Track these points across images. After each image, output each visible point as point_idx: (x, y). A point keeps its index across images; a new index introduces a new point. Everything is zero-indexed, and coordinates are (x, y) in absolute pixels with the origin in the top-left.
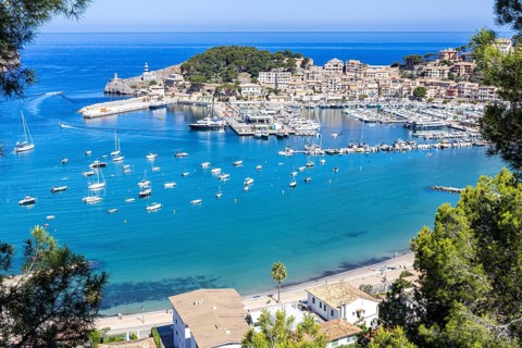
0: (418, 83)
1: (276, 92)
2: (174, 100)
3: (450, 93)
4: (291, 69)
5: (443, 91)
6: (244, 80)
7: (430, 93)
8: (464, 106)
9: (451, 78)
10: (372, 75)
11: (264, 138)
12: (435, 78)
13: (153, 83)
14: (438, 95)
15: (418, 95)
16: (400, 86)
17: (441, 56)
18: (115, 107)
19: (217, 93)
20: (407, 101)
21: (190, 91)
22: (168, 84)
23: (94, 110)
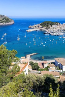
1: (55, 28)
2: (40, 29)
4: (57, 25)
6: (50, 26)
11: (55, 35)
13: (36, 26)
18: (31, 30)
19: (46, 28)
21: (42, 28)
22: (39, 27)
23: (28, 31)
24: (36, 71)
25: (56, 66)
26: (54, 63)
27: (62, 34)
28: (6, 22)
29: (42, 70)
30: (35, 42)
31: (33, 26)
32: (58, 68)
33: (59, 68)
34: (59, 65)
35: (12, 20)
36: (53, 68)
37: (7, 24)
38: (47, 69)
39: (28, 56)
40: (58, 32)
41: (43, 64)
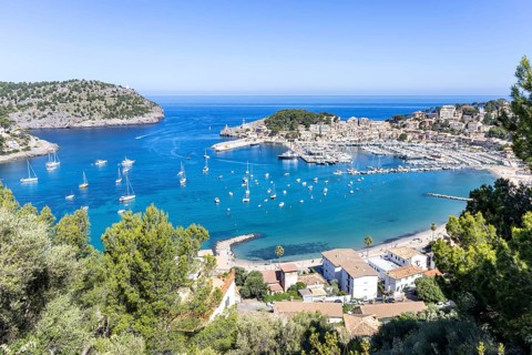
0: (402, 131)
1: (320, 136)
2: (262, 141)
3: (421, 137)
4: (327, 122)
5: (417, 136)
6: (301, 128)
7: (409, 137)
8: (429, 145)
9: (420, 128)
10: (375, 126)
11: (322, 164)
12: (411, 128)
13: (248, 130)
14: (414, 139)
15: (402, 138)
16: (391, 133)
17: (414, 115)
18: (232, 145)
19: (287, 137)
20: (396, 142)
21: (271, 135)
22: (258, 131)
23: (221, 147)
24: (254, 303)
25: (328, 281)
26: (320, 270)
27: (345, 158)
28: (130, 115)
29: (278, 297)
30: (248, 192)
31: (239, 128)
32: (336, 287)
33: (340, 288)
34: (339, 275)
35: (155, 105)
36: (318, 287)
37: (134, 120)
38: (297, 292)
39: (224, 247)
40: (333, 151)
41: (280, 275)
